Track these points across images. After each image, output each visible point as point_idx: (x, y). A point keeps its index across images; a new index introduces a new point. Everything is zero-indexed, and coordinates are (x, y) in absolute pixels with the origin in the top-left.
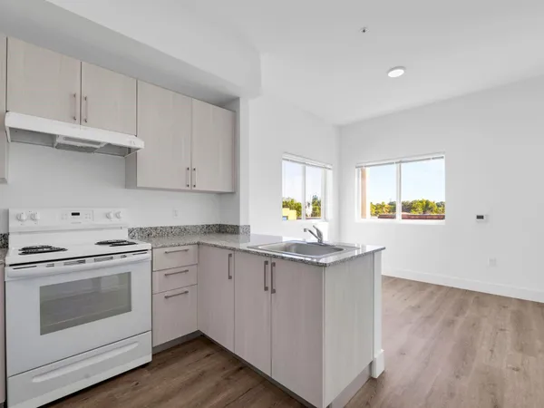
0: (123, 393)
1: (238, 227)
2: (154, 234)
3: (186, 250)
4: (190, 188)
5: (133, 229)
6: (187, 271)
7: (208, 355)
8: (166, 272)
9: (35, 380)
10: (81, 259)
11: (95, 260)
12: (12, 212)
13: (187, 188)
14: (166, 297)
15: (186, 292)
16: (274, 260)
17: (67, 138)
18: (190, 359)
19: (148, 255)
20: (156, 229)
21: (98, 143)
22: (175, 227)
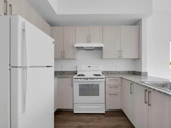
0: (96, 119)
1: (141, 72)
2: (109, 73)
3: (117, 80)
4: (120, 58)
5: (103, 71)
6: (117, 87)
7: (124, 120)
8: (110, 86)
9: (78, 106)
10: (87, 79)
11: (90, 79)
12: (78, 66)
13: (119, 58)
14: (110, 94)
15: (117, 94)
16: (150, 90)
17: (86, 47)
18: (117, 118)
19: (104, 79)
20: (110, 71)
21: (92, 47)
22: (116, 71)
